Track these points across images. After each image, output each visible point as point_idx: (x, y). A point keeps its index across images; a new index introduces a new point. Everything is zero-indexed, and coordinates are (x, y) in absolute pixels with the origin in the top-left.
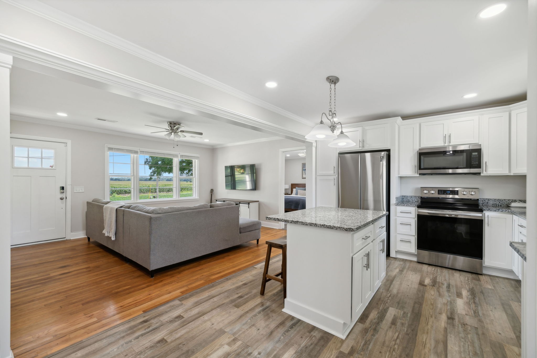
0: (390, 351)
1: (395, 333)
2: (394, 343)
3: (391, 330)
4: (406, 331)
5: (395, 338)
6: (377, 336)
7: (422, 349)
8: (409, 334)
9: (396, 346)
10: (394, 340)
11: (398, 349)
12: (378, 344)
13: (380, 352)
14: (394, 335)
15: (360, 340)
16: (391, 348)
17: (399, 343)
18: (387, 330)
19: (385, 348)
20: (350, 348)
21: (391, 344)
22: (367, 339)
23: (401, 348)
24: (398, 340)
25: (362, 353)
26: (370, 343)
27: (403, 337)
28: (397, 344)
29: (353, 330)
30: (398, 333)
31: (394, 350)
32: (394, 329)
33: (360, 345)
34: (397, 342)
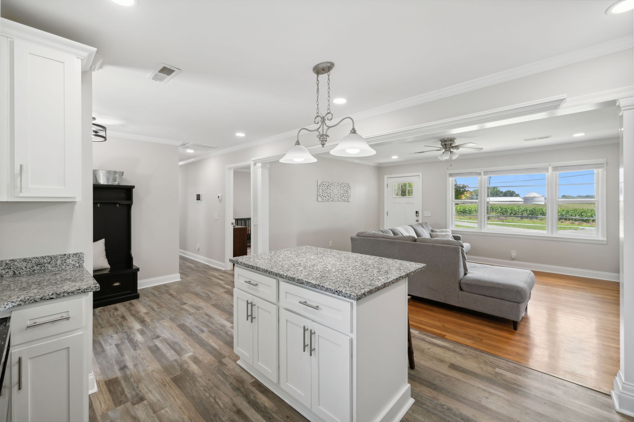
0: (206, 387)
1: (223, 404)
2: (213, 395)
3: (230, 404)
4: (221, 417)
5: (217, 400)
6: (228, 386)
7: (190, 415)
8: (214, 417)
9: (207, 395)
10: (215, 397)
11: (204, 395)
12: (219, 383)
13: (209, 380)
14: (221, 401)
15: (230, 372)
16: (209, 390)
17: (210, 399)
18: (231, 399)
19: (212, 385)
20: (226, 363)
21: (212, 392)
22: (228, 377)
23: (204, 397)
24: (214, 401)
25: (216, 368)
26: (224, 378)
27: (215, 408)
28: (209, 397)
29: (245, 372)
30: (222, 407)
31: (206, 391)
32: (230, 408)
33: (224, 370)
34: (211, 398)
